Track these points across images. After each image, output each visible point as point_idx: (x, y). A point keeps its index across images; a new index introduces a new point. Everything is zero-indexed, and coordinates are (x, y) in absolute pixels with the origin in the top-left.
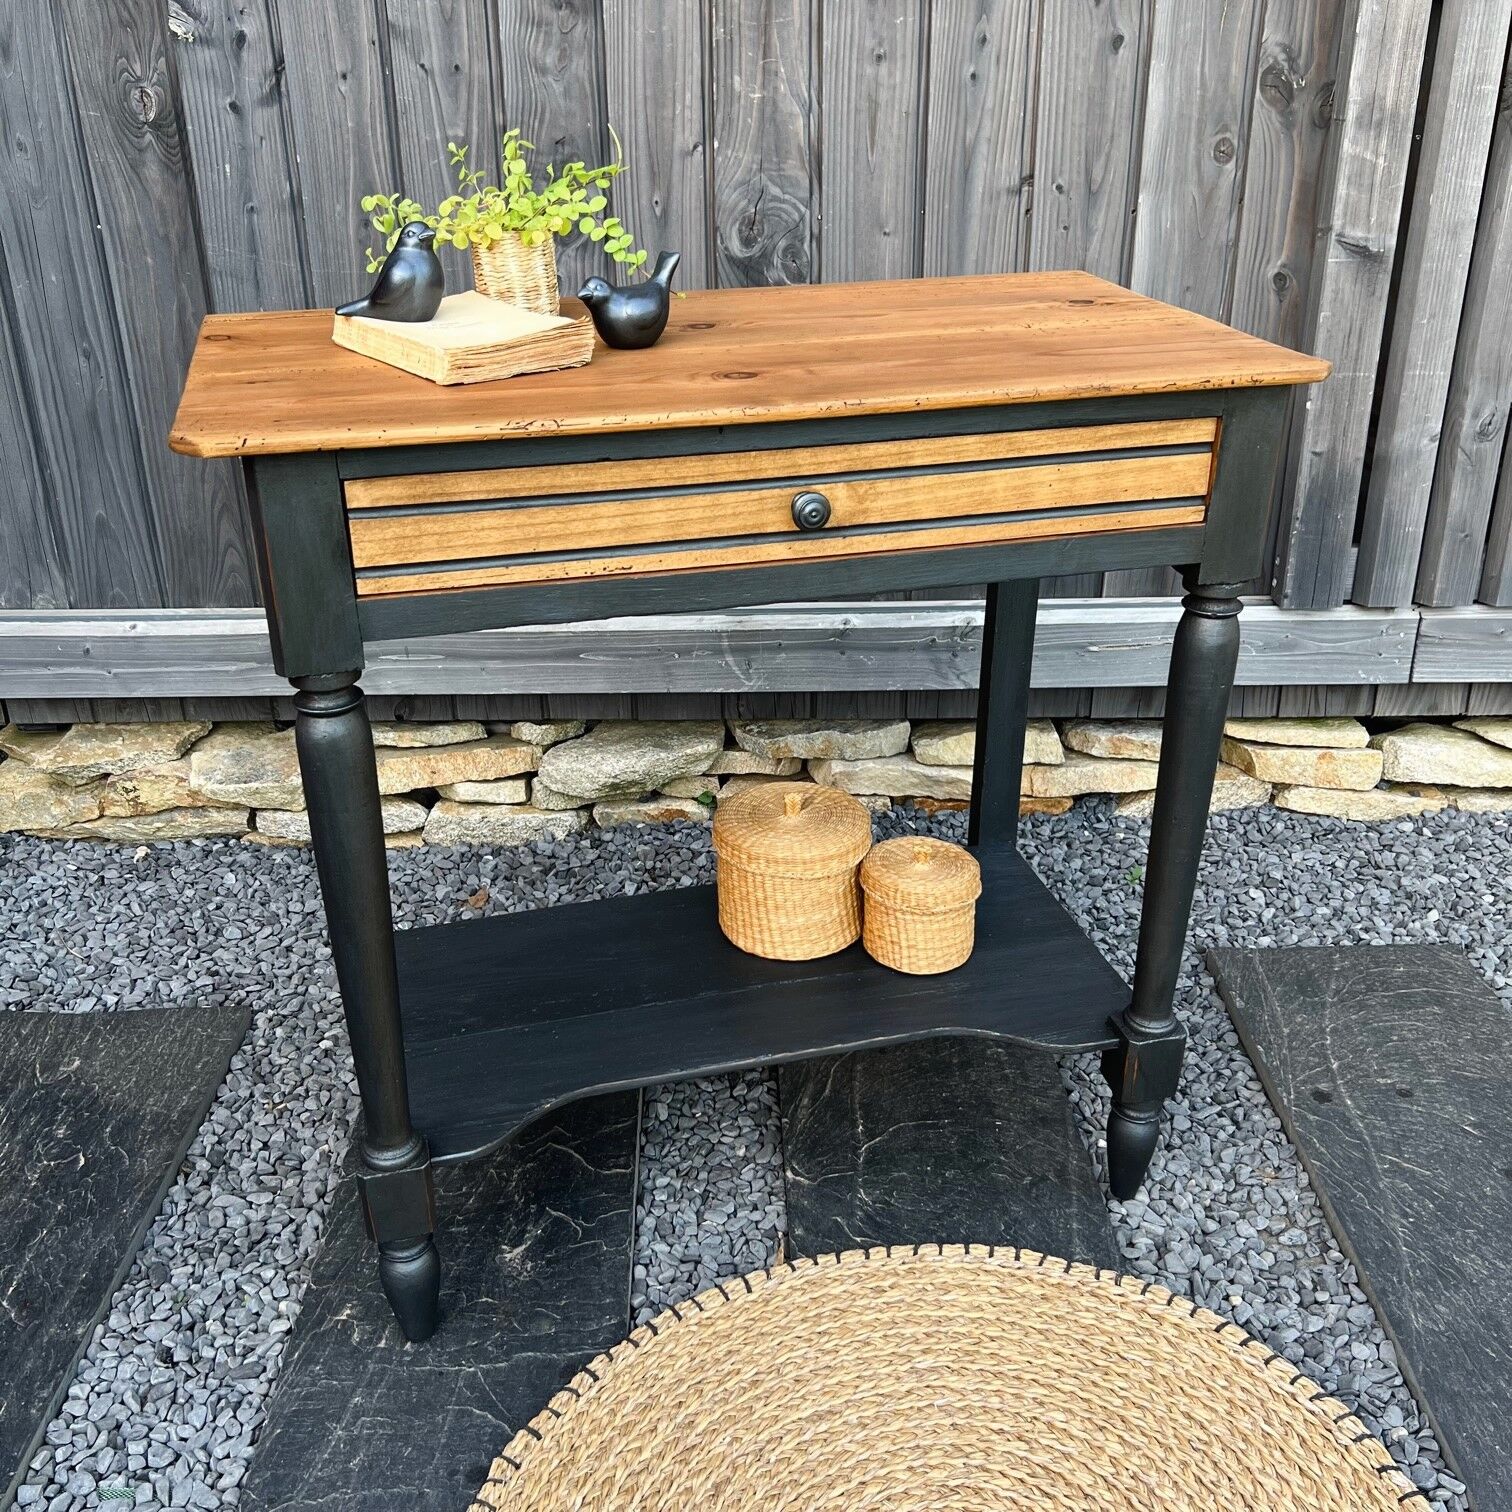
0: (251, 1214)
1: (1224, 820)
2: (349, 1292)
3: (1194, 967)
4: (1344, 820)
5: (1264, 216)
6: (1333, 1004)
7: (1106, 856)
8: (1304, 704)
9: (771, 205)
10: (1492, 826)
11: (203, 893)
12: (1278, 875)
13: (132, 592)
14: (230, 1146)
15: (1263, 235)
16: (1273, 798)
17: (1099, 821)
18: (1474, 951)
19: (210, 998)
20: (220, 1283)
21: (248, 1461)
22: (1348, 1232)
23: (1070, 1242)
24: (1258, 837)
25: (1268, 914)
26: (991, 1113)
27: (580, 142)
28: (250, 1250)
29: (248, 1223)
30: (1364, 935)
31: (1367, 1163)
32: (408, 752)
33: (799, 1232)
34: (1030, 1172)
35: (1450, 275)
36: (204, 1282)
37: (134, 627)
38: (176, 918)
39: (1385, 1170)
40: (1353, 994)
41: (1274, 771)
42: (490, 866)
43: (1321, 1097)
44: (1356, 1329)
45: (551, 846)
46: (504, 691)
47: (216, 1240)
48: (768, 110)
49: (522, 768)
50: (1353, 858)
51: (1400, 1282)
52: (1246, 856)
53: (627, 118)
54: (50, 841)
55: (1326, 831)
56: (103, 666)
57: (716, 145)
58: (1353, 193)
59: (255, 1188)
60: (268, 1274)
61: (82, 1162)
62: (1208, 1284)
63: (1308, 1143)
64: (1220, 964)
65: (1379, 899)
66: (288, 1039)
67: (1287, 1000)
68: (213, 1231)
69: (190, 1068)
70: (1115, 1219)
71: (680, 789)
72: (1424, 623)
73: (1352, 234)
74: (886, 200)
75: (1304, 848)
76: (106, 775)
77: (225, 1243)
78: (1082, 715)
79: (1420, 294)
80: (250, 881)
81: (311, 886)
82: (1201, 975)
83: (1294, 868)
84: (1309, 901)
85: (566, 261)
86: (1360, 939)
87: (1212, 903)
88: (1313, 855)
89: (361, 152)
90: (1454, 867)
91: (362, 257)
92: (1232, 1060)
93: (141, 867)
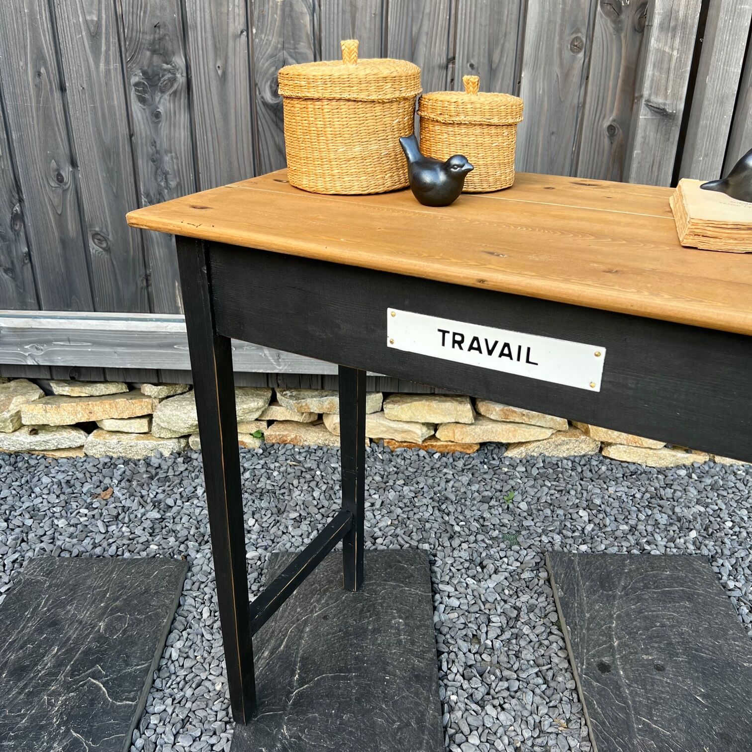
1: (570, 463)
3: (537, 563)
4: (644, 466)
5: (602, 87)
6: (621, 597)
7: (494, 483)
10: (735, 474)
12: (598, 501)
15: (601, 101)
16: (601, 449)
17: (494, 459)
18: (716, 561)
24: (589, 475)
26: (385, 669)
27: (170, 27)
30: (647, 547)
31: (627, 724)
32: (77, 400)
34: (400, 720)
35: (718, 130)
39: (639, 730)
40: (635, 590)
41: (601, 435)
42: (119, 473)
43: (604, 668)
45: (160, 461)
46: (129, 366)
48: (287, 9)
49: (146, 412)
50: (647, 491)
52: (580, 488)
53: (198, 12)
55: (632, 473)
57: (254, 31)
58: (656, 74)
63: (590, 704)
65: (660, 520)
67: (591, 592)
71: (242, 428)
73: (655, 100)
75: (617, 484)
79: (699, 141)
81: (9, 481)
82: (541, 570)
83: (609, 497)
84: (616, 520)
85: (164, 103)
86: (644, 549)
87: (555, 519)
88: (622, 489)
89: (34, 29)
90: (709, 501)
91: (38, 96)
92: (551, 633)
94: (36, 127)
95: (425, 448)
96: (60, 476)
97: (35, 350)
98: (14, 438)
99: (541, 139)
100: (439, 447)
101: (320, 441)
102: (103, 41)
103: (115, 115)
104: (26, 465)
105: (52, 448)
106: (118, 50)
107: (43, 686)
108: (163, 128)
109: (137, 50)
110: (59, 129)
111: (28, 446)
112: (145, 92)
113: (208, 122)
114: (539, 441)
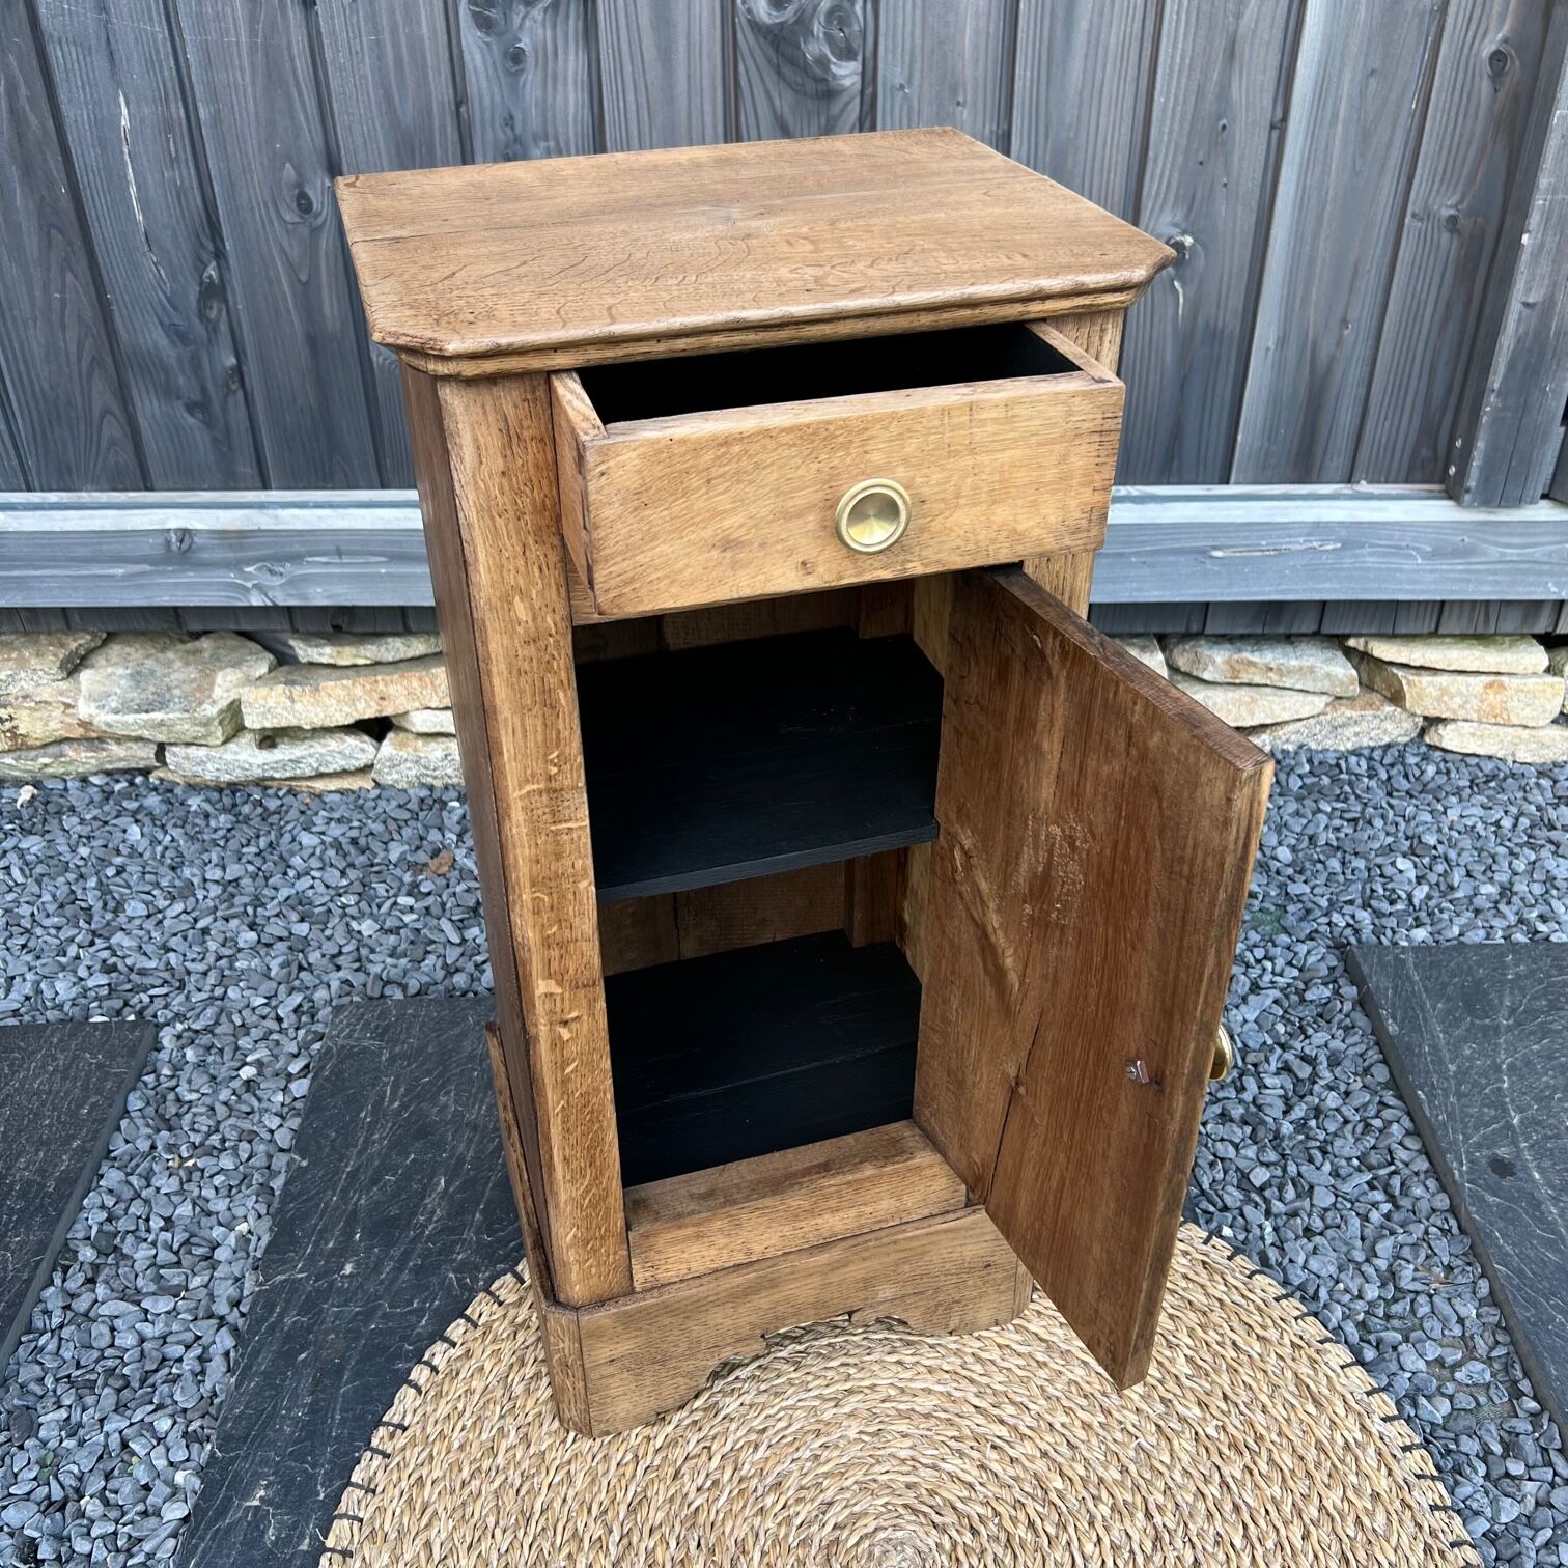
0: (147, 1329)
1: (1363, 763)
2: (264, 1462)
3: (1332, 969)
4: (1510, 763)
6: (1509, 1029)
8: (1471, 620)
11: (100, 852)
12: (1431, 840)
16: (1423, 732)
19: (106, 1004)
20: (101, 1438)
24: (1404, 785)
28: (143, 1382)
29: (142, 1340)
30: (1542, 927)
32: (350, 672)
36: (81, 1432)
38: (66, 888)
40: (1533, 1014)
41: (1428, 702)
42: (456, 818)
43: (1502, 1168)
47: (100, 1368)
50: (1521, 814)
52: (1391, 813)
55: (1488, 778)
59: (152, 1288)
60: (163, 1424)
63: (1487, 1236)
64: (1365, 969)
65: (1555, 872)
66: (201, 1065)
67: (1450, 1021)
68: (96, 1354)
69: (73, 1113)
75: (1461, 800)
77: (111, 1372)
78: (1194, 628)
80: (160, 836)
81: (233, 845)
82: (1341, 981)
83: (1450, 828)
84: (1469, 875)
85: (532, 27)
86: (1537, 932)
87: (1350, 877)
88: (1473, 810)
91: (253, 19)
92: (1383, 1105)
93: (25, 815)
94: (249, 89)
96: (336, 830)
97: (268, 575)
98: (229, 757)
99: (1346, 87)
103: (424, 57)
104: (260, 810)
105: (308, 772)
107: (440, 1254)
108: (528, 85)
110: (300, 94)
111: (258, 773)
112: (489, 4)
113: (628, 69)
114: (1300, 720)
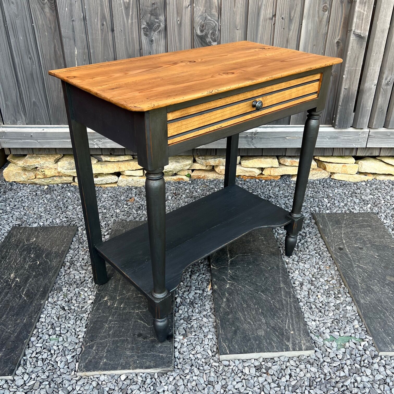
0: (81, 275)
1: (318, 182)
2: (106, 293)
3: (310, 218)
4: (348, 182)
5: (335, 26)
6: (344, 227)
7: (289, 190)
8: (339, 152)
9: (208, 21)
10: (384, 183)
11: (62, 198)
12: (331, 195)
13: (42, 121)
14: (74, 259)
15: (334, 31)
16: (330, 176)
17: (287, 181)
18: (379, 214)
19: (66, 223)
20: (75, 292)
21: (85, 332)
22: (346, 281)
23: (280, 283)
24: (327, 186)
25: (329, 205)
26: (260, 252)
27: (159, 4)
28: (81, 284)
29: (80, 277)
30: (352, 210)
31: (351, 265)
32: (113, 163)
33: (214, 280)
34: (271, 267)
35: (381, 42)
36: (70, 291)
37: (43, 130)
38: (56, 204)
39: (356, 266)
40: (349, 224)
41: (331, 169)
42: (134, 192)
43: (341, 249)
44: (348, 303)
47: (73, 281)
50: (350, 191)
51: (358, 292)
52: (323, 190)
54: (22, 184)
55: (344, 184)
56: (36, 140)
57: (194, 5)
58: (358, 21)
59: (81, 269)
60: (86, 289)
61: (38, 263)
62: (313, 293)
63: (337, 260)
64: (316, 217)
65: (356, 201)
67: (333, 226)
69: (63, 241)
70: (290, 277)
71: (182, 173)
72: (370, 132)
73: (357, 31)
74: (238, 20)
75: (338, 189)
76: (37, 168)
77: (75, 282)
78: (284, 155)
79: (374, 48)
80: (74, 195)
82: (312, 220)
83: (335, 193)
84: (339, 202)
85: (155, 36)
87: (315, 202)
88: (340, 190)
89: (102, 6)
90: (375, 193)
91: (102, 33)
92: (319, 240)
93: (46, 191)
94: (100, 47)
95: (258, 178)
96: (110, 194)
97: (99, 142)
99: (309, 48)
100: (264, 178)
101: (214, 177)
102: (131, 10)
103: (134, 41)
105: (104, 183)
106: (137, 14)
108: (154, 46)
109: (145, 14)
110: (110, 48)
112: (147, 31)
113: (173, 43)
